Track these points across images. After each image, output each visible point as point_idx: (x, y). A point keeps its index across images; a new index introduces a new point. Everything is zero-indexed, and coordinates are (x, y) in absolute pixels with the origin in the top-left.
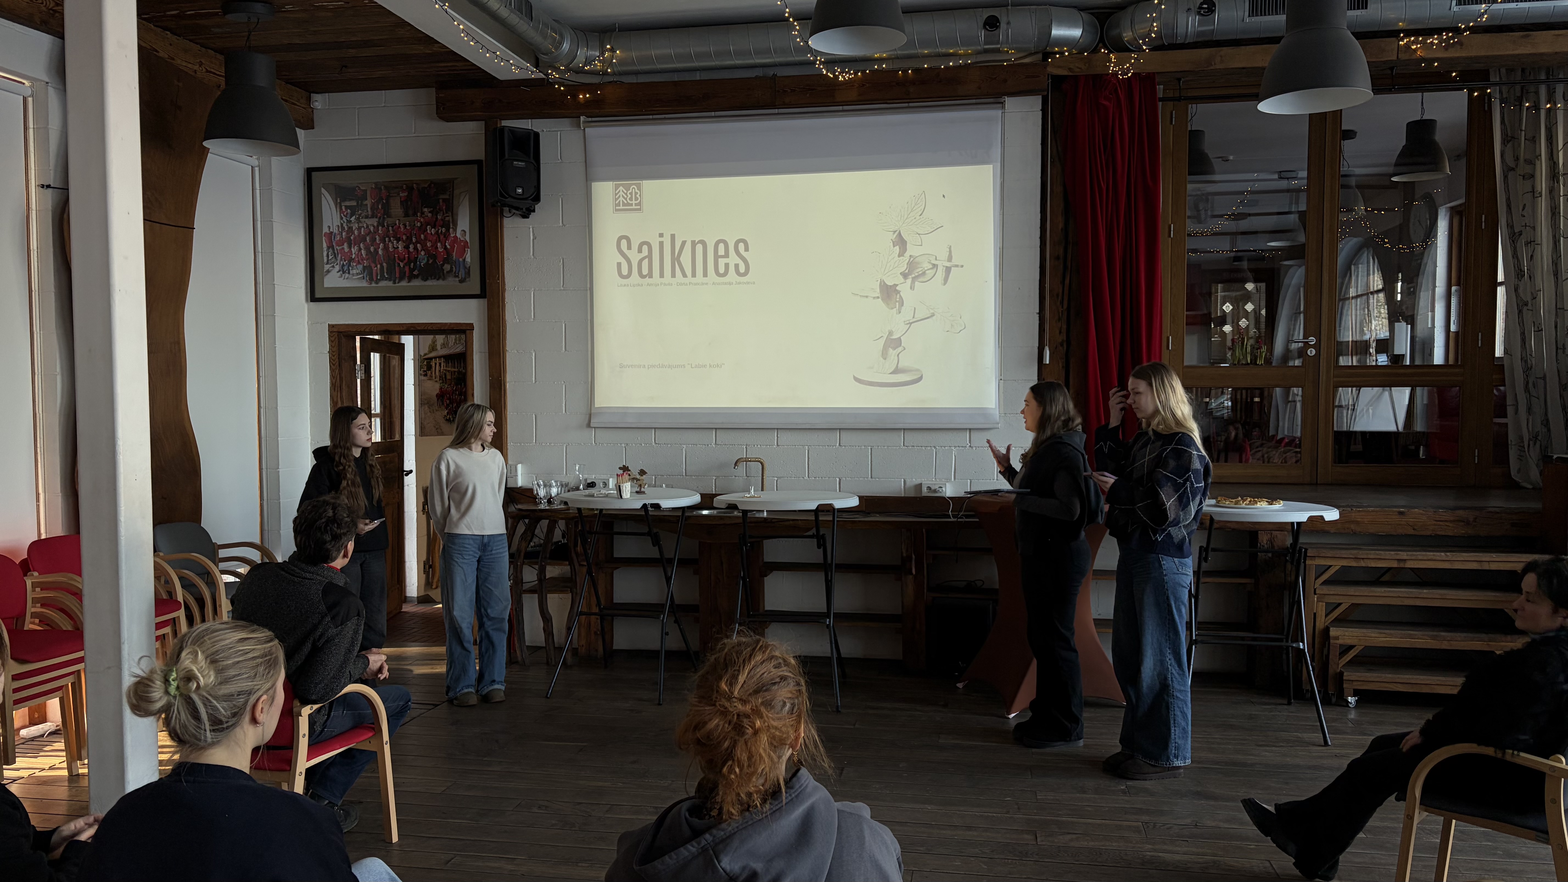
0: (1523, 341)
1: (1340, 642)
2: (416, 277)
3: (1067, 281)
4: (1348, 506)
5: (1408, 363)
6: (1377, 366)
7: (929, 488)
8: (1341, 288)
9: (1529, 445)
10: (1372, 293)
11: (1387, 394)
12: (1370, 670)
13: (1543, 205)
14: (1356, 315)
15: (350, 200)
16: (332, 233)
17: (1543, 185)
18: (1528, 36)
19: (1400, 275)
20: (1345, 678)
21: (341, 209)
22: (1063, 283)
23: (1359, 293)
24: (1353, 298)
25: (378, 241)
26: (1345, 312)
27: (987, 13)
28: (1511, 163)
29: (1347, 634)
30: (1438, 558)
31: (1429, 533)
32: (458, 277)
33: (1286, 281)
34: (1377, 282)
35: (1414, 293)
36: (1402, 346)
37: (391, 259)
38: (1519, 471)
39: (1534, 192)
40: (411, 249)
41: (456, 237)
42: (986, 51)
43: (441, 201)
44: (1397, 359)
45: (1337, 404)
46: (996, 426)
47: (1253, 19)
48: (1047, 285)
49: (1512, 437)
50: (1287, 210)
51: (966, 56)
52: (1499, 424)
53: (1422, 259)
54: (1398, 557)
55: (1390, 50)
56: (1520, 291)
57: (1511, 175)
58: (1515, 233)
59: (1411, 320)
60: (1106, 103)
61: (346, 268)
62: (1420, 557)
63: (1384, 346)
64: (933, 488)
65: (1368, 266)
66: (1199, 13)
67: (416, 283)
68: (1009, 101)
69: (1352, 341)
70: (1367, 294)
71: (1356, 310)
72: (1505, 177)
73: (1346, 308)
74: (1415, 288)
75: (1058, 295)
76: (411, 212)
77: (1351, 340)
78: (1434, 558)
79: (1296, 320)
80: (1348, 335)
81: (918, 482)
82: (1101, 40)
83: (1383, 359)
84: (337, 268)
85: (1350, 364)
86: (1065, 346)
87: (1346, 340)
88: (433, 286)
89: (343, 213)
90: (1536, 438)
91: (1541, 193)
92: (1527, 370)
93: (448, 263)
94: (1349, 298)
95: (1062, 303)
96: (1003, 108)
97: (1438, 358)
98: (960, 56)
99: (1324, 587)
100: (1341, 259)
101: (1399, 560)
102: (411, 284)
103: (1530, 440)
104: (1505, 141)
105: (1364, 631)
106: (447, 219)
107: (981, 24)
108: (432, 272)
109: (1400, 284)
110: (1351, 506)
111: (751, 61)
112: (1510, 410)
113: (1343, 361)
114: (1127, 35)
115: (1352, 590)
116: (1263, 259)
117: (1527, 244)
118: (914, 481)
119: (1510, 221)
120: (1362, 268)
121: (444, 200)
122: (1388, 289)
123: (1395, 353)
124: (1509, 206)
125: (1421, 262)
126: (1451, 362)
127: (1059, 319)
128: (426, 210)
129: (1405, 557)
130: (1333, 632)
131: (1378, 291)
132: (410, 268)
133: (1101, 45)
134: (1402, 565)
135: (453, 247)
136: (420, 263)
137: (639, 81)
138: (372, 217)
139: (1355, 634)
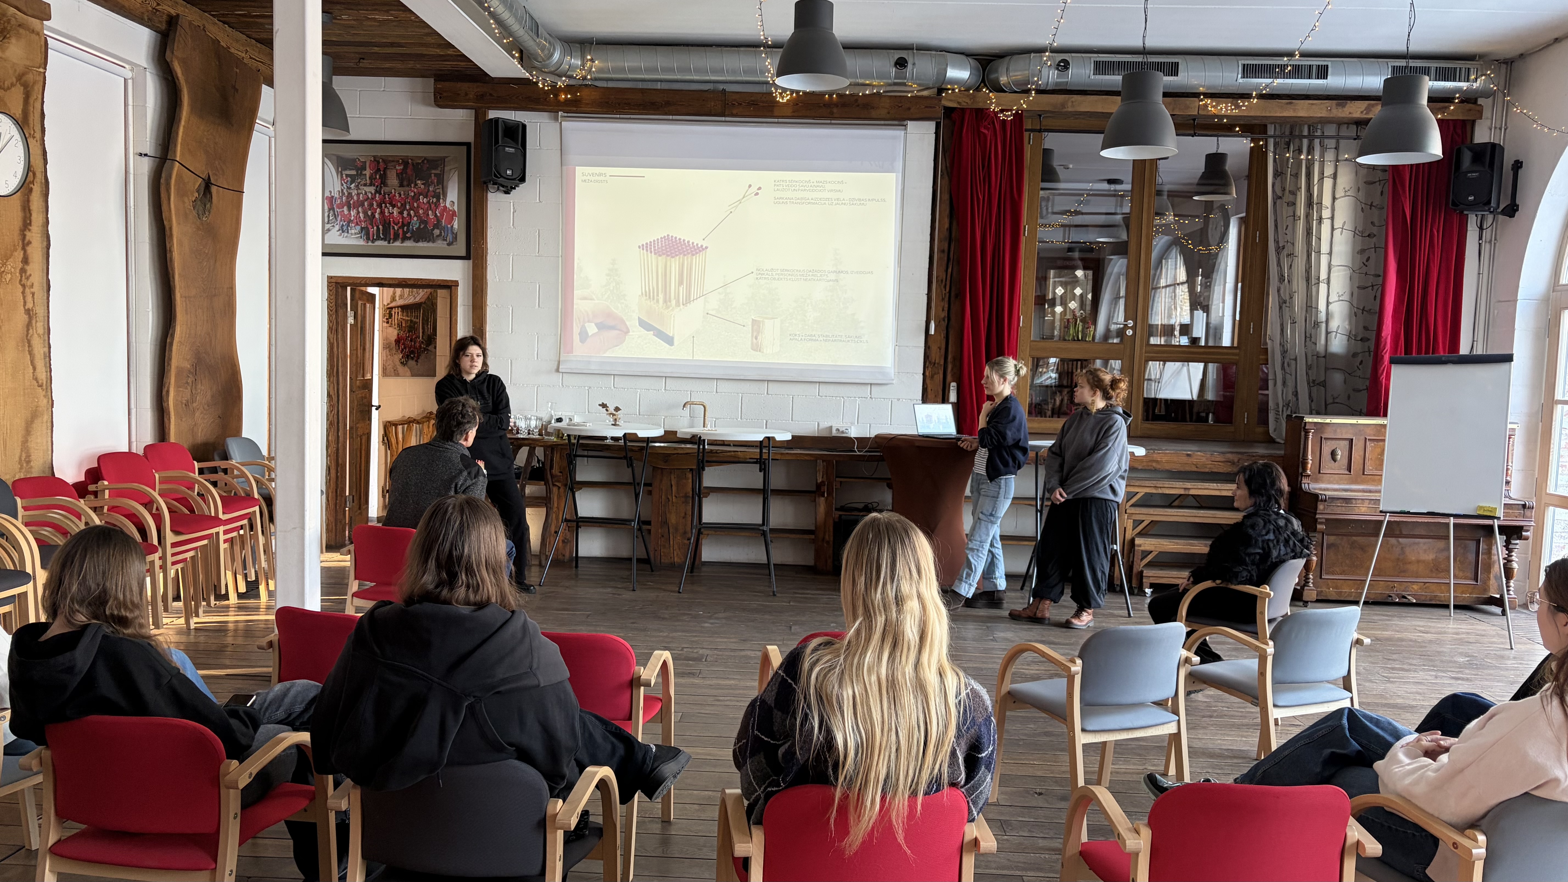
0: (1282, 330)
1: (1142, 548)
2: (409, 238)
3: (950, 270)
4: (1151, 449)
5: (1203, 344)
6: (1180, 346)
7: (838, 430)
8: (1154, 280)
9: (1283, 411)
10: (1178, 284)
11: (1185, 369)
12: (1161, 570)
13: (1301, 225)
14: (1165, 302)
15: (351, 169)
16: (333, 197)
17: (1301, 210)
18: (1291, 103)
19: (1200, 270)
20: (1144, 575)
21: (342, 177)
22: (947, 271)
23: (1168, 284)
24: (1163, 287)
25: (375, 206)
26: (1156, 299)
27: (897, 55)
28: (1279, 192)
29: (1147, 542)
30: (1212, 488)
31: (1207, 470)
32: (446, 240)
33: (1109, 270)
34: (1182, 275)
35: (1210, 286)
36: (1199, 331)
37: (386, 224)
38: (1275, 430)
39: (1295, 217)
40: (405, 215)
41: (445, 207)
42: (895, 84)
43: (433, 175)
44: (1194, 341)
45: (1146, 377)
46: (891, 382)
47: (1097, 77)
48: (935, 273)
49: (1271, 404)
50: (1113, 212)
51: (880, 86)
52: (1262, 394)
53: (1216, 258)
54: (1184, 487)
55: (1193, 107)
56: (1282, 292)
57: (1278, 201)
58: (1279, 247)
59: (1206, 309)
60: (986, 132)
61: (345, 228)
62: (1200, 487)
63: (1185, 329)
64: (841, 430)
65: (1176, 261)
66: (1057, 69)
67: (409, 244)
68: (910, 124)
69: (1161, 325)
70: (1174, 285)
71: (1165, 298)
72: (1275, 203)
73: (1157, 296)
74: (1210, 283)
75: (942, 281)
76: (405, 183)
77: (1160, 323)
78: (1210, 487)
79: (1116, 304)
80: (1158, 318)
81: (829, 424)
82: (983, 81)
83: (1184, 341)
84: (337, 227)
85: (1159, 343)
86: (946, 319)
87: (1156, 323)
88: (423, 246)
89: (344, 180)
90: (1288, 405)
91: (1300, 217)
92: (1284, 352)
93: (438, 228)
94: (1160, 288)
95: (945, 287)
96: (906, 129)
97: (1226, 341)
98: (874, 86)
99: (1132, 508)
100: (1154, 255)
101: (1185, 489)
102: (404, 244)
103: (1283, 406)
104: (1276, 174)
105: (1159, 540)
106: (438, 191)
107: (893, 63)
108: (422, 235)
109: (1200, 278)
110: (1154, 450)
111: (707, 78)
112: (1271, 383)
113: (1153, 341)
114: (1003, 80)
115: (1151, 511)
116: (1091, 250)
117: (1288, 255)
118: (825, 424)
119: (1276, 237)
120: (1171, 262)
121: (436, 175)
122: (1190, 281)
123: (1194, 336)
124: (1276, 226)
125: (1215, 263)
126: (1236, 345)
127: (943, 299)
128: (419, 182)
129: (1190, 487)
130: (1138, 541)
131: (1182, 283)
132: (403, 231)
133: (982, 85)
134: (1187, 493)
135: (442, 215)
136: (413, 227)
137: (609, 86)
138: (371, 185)
139: (1153, 543)
